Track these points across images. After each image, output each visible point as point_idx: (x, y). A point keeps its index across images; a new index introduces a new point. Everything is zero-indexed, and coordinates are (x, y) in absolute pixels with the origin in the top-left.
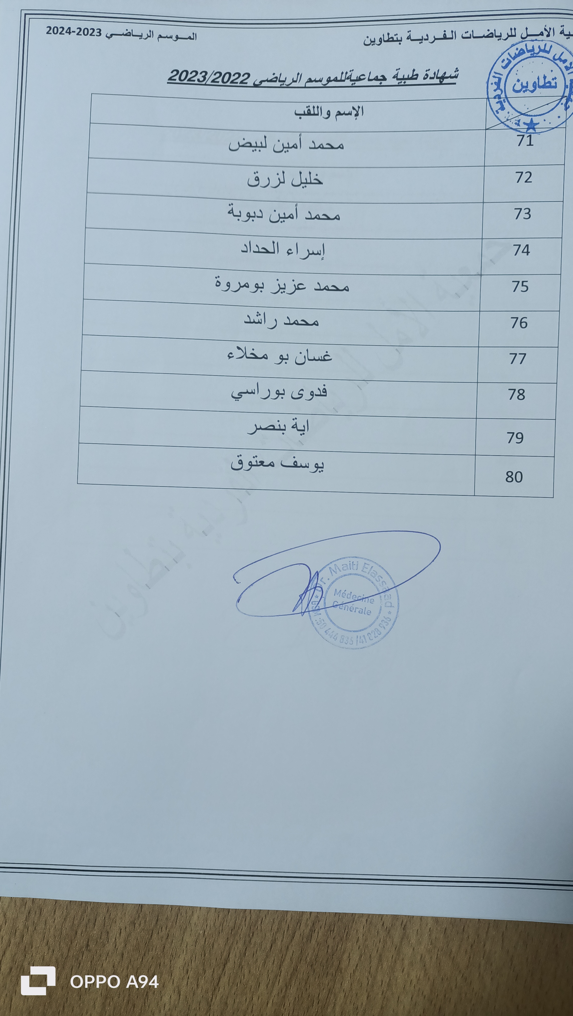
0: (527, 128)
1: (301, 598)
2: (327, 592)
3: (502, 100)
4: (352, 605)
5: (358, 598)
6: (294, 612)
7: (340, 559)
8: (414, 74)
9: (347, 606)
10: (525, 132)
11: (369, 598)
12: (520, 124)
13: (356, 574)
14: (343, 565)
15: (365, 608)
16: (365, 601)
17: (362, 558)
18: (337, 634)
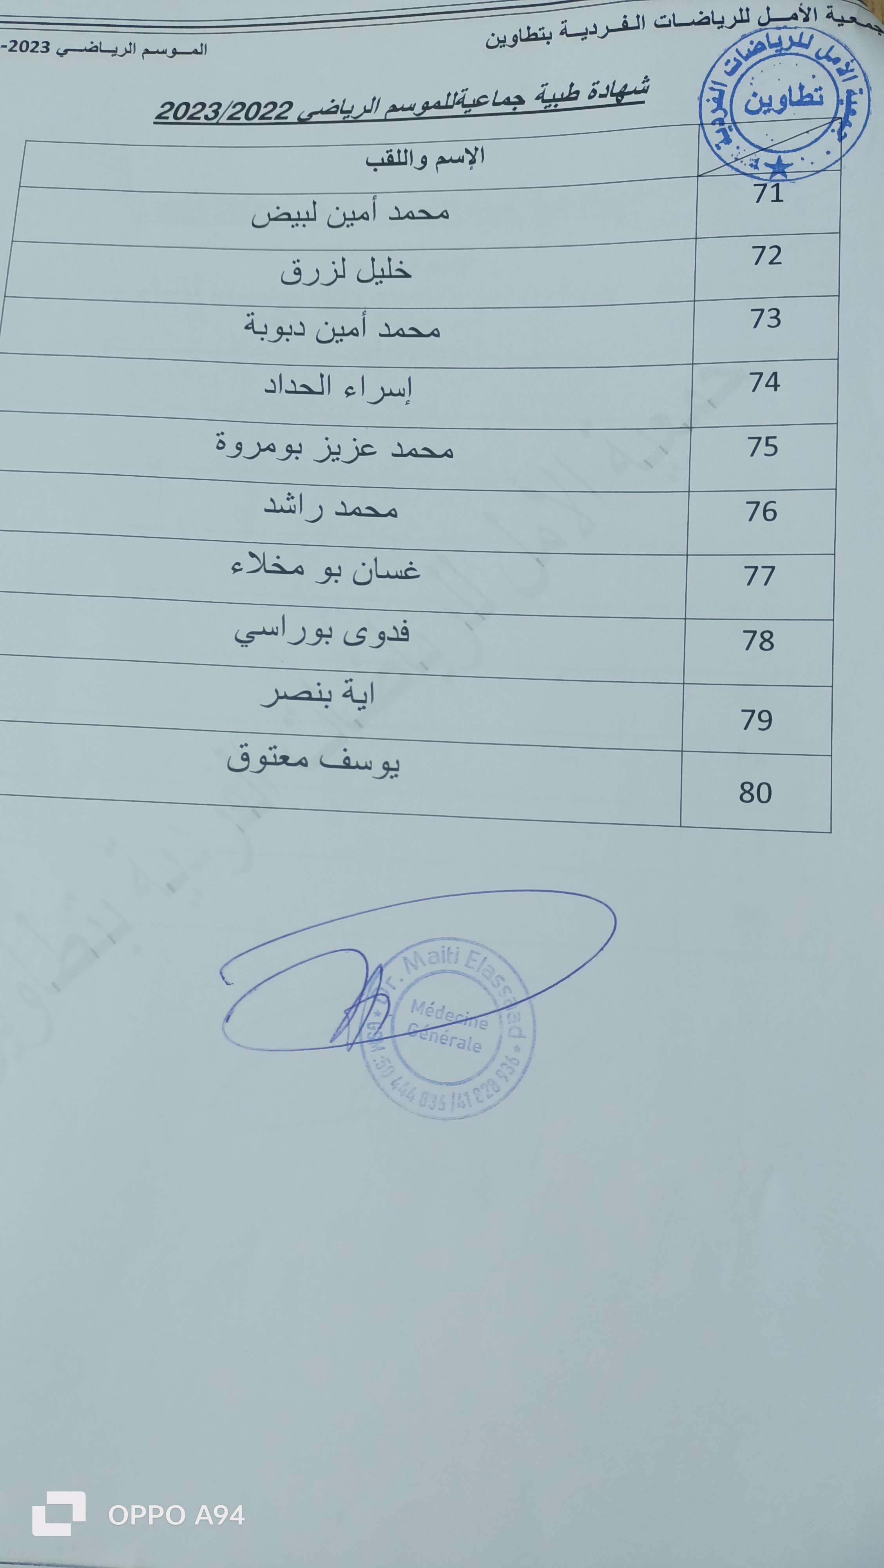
0: (772, 173)
1: (347, 1014)
2: (397, 1004)
3: (726, 126)
4: (446, 1032)
5: (457, 1018)
6: (335, 1043)
7: (426, 941)
8: (573, 91)
9: (435, 1033)
10: (769, 179)
11: (477, 1018)
12: (758, 165)
13: (454, 972)
14: (429, 954)
15: (471, 1038)
16: (470, 1025)
17: (466, 941)
18: (415, 1088)
